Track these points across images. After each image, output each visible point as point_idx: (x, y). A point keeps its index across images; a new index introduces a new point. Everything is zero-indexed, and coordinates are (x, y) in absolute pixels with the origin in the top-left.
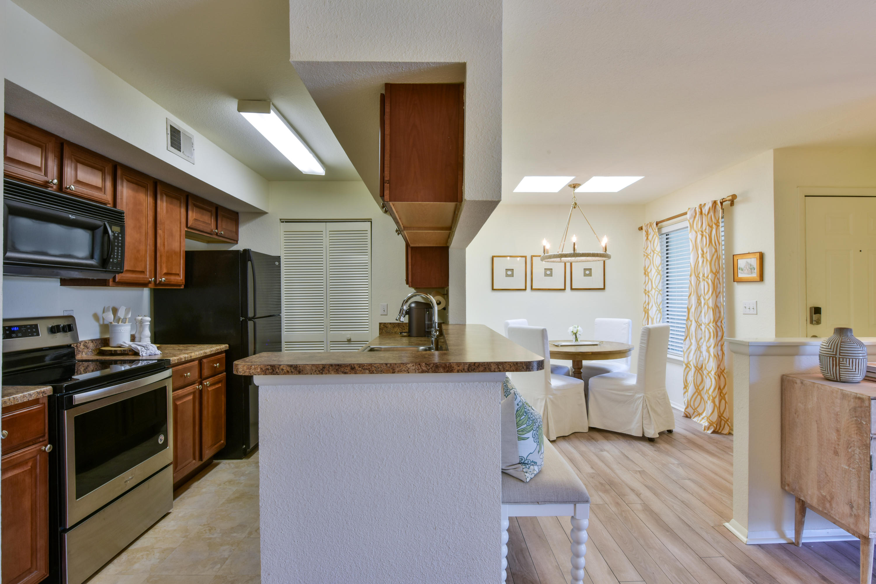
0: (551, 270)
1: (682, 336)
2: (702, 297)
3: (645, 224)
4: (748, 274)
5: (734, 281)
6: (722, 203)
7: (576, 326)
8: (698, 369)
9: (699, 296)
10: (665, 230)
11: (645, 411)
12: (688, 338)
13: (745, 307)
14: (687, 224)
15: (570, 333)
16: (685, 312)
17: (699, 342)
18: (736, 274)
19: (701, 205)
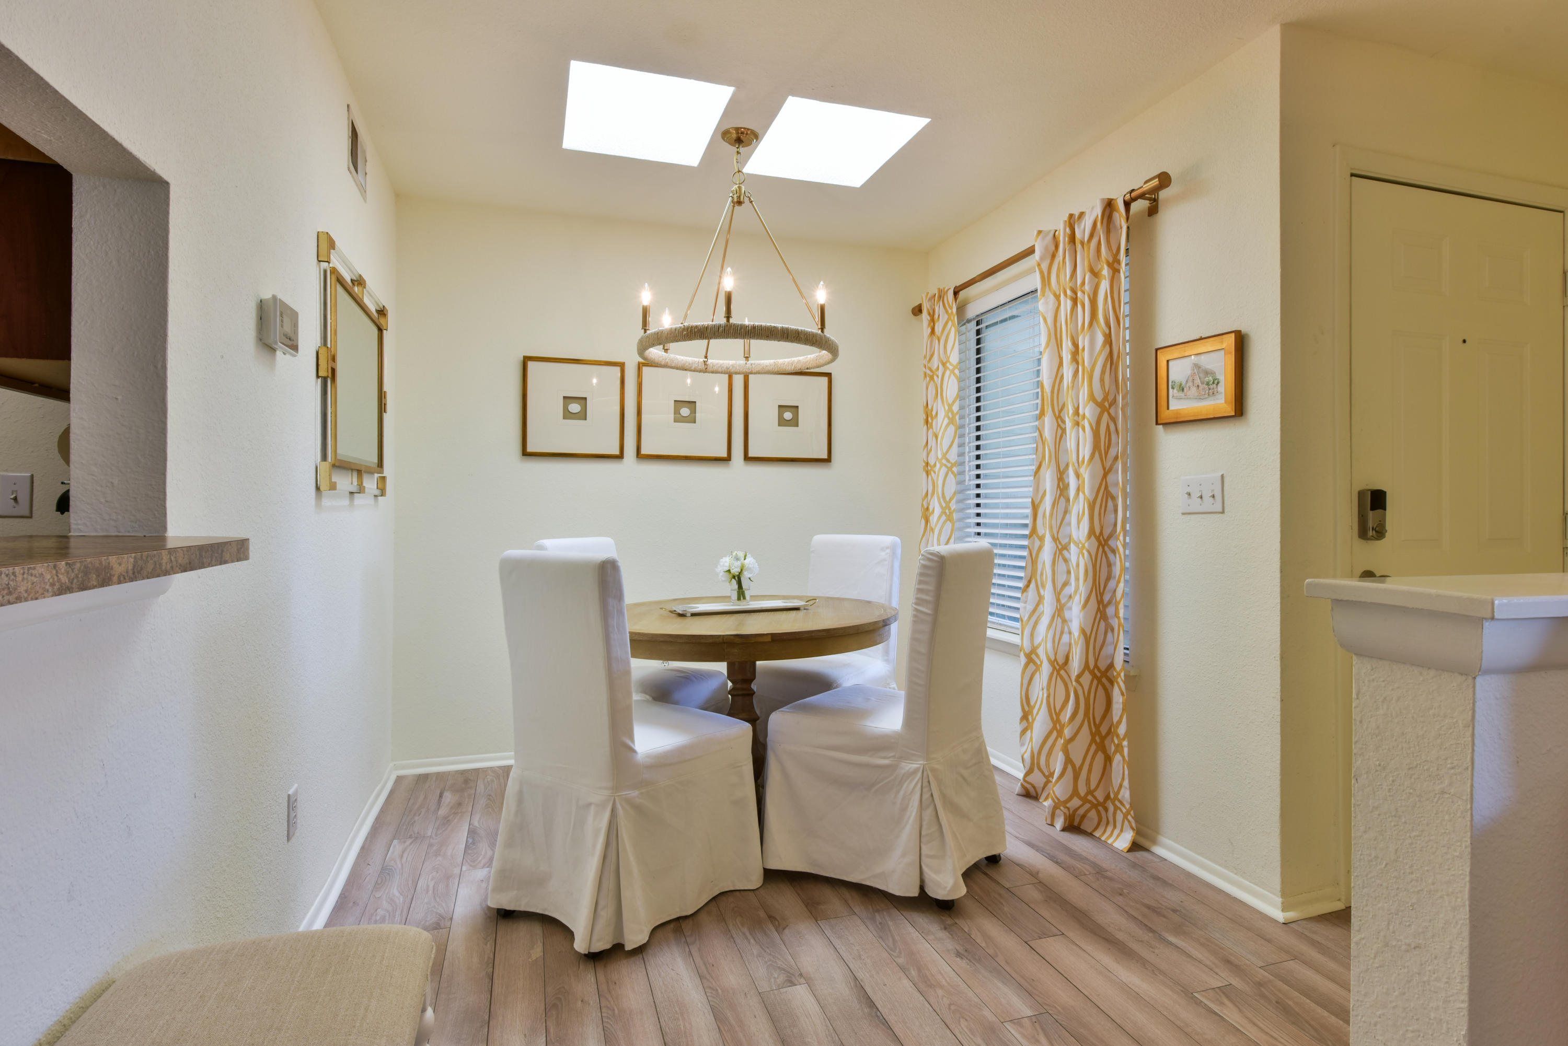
0: (692, 405)
1: (1020, 578)
2: (1071, 472)
3: (928, 293)
4: (1200, 398)
5: (1157, 423)
6: (1127, 204)
7: (741, 555)
8: (1058, 667)
9: (1061, 469)
10: (973, 311)
11: (928, 814)
12: (1033, 585)
13: (1189, 494)
14: (1034, 281)
15: (722, 576)
16: (1026, 517)
17: (1059, 593)
18: (1163, 402)
19: (1071, 216)
